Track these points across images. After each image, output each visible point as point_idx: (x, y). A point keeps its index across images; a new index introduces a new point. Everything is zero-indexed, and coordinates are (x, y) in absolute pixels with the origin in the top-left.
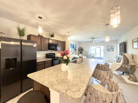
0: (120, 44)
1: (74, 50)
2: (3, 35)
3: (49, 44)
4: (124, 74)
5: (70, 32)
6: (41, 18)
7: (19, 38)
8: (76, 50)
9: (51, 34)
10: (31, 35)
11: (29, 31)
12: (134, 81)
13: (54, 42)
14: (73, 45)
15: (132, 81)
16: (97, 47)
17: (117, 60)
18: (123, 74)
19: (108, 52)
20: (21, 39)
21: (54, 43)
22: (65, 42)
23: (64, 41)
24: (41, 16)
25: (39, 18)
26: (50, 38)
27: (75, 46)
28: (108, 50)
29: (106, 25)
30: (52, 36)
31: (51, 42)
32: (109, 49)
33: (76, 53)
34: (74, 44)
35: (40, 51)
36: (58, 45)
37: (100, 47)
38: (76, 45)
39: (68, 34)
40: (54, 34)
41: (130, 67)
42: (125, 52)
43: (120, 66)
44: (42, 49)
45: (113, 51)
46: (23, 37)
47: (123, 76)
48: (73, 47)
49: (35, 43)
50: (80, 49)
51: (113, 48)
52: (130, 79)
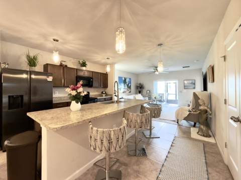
1: (126, 87)
2: (7, 66)
3: (77, 77)
6: (57, 41)
7: (28, 70)
8: (129, 87)
9: (81, 63)
10: (47, 64)
12: (204, 136)
13: (86, 74)
15: (201, 135)
19: (185, 91)
20: (31, 70)
22: (107, 74)
23: (104, 72)
24: (56, 38)
25: (54, 40)
27: (127, 80)
29: (159, 45)
32: (188, 85)
33: (130, 92)
34: (126, 77)
35: (61, 87)
38: (130, 79)
39: (107, 61)
40: (85, 62)
46: (33, 67)
48: (125, 82)
49: (50, 76)
50: (138, 85)
51: (194, 84)
52: (199, 133)
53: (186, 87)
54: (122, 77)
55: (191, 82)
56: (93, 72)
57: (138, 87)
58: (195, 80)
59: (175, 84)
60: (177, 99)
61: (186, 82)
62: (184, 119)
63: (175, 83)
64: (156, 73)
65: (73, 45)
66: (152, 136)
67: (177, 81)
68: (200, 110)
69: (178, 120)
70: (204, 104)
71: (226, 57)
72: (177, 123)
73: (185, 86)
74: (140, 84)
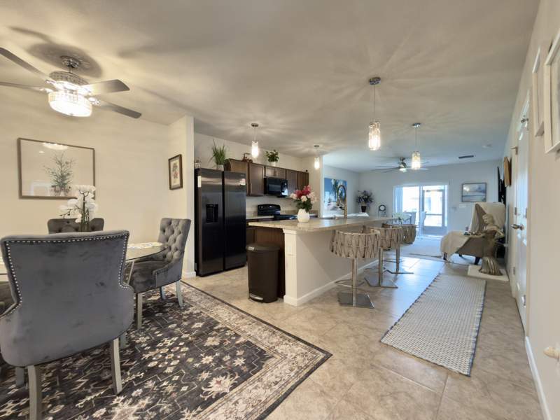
3: (265, 180)
5: (321, 146)
6: (257, 126)
7: (215, 168)
8: (343, 199)
9: (269, 152)
10: (230, 159)
11: (233, 153)
13: (277, 174)
14: (333, 182)
18: (476, 263)
19: (464, 205)
21: (278, 176)
22: (308, 174)
23: (304, 171)
24: (256, 122)
25: (253, 125)
26: (268, 163)
27: (340, 185)
30: (273, 158)
31: (269, 173)
32: (469, 194)
34: (337, 178)
36: (286, 181)
38: (345, 182)
39: (314, 150)
40: (277, 154)
41: (482, 235)
44: (252, 192)
45: (484, 200)
48: (335, 188)
49: (243, 178)
50: (362, 196)
51: (485, 192)
52: (483, 270)
53: (465, 199)
54: (331, 180)
55: (476, 186)
56: (286, 170)
57: (360, 198)
58: (486, 184)
59: (441, 193)
60: (446, 224)
61: (466, 189)
62: (457, 253)
63: (443, 191)
64: (401, 170)
65: (273, 130)
66: (400, 271)
67: (446, 187)
68: (486, 232)
69: (445, 255)
70: (493, 222)
71: (519, 150)
72: (445, 259)
73: (462, 196)
74: (365, 192)
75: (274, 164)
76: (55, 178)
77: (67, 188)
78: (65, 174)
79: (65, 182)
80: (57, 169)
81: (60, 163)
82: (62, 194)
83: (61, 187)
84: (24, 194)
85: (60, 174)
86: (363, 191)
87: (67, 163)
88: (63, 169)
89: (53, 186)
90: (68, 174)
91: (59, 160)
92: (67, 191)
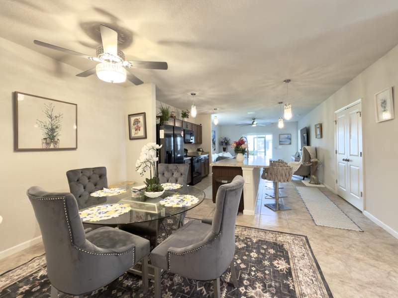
0: (301, 130)
3: (184, 131)
4: (305, 179)
6: (194, 95)
8: (214, 143)
12: (316, 184)
13: (188, 127)
15: (313, 184)
16: (259, 136)
17: (296, 158)
18: (303, 179)
19: (280, 147)
22: (201, 127)
23: (199, 124)
25: (192, 94)
28: (281, 143)
30: (185, 115)
32: (283, 140)
37: (264, 136)
38: (215, 132)
42: (308, 144)
43: (299, 166)
45: (290, 144)
47: (303, 181)
50: (224, 140)
51: (290, 139)
55: (286, 136)
56: (192, 124)
57: (222, 142)
58: (291, 135)
64: (253, 125)
73: (280, 141)
74: (225, 138)
75: (186, 120)
76: (46, 131)
77: (56, 140)
78: (54, 127)
79: (55, 135)
80: (48, 123)
81: (51, 117)
82: (52, 146)
83: (51, 139)
84: (20, 147)
85: (50, 127)
86: (224, 138)
87: (56, 117)
88: (53, 122)
89: (45, 139)
90: (57, 127)
91: (50, 114)
92: (56, 143)
